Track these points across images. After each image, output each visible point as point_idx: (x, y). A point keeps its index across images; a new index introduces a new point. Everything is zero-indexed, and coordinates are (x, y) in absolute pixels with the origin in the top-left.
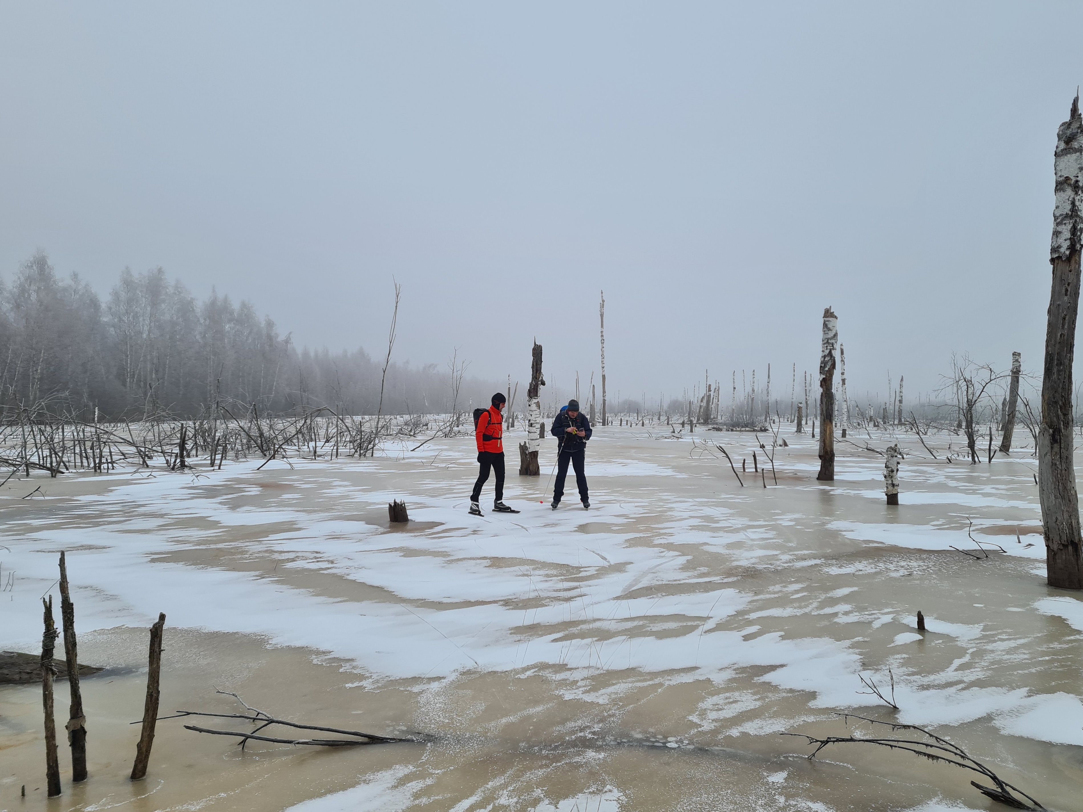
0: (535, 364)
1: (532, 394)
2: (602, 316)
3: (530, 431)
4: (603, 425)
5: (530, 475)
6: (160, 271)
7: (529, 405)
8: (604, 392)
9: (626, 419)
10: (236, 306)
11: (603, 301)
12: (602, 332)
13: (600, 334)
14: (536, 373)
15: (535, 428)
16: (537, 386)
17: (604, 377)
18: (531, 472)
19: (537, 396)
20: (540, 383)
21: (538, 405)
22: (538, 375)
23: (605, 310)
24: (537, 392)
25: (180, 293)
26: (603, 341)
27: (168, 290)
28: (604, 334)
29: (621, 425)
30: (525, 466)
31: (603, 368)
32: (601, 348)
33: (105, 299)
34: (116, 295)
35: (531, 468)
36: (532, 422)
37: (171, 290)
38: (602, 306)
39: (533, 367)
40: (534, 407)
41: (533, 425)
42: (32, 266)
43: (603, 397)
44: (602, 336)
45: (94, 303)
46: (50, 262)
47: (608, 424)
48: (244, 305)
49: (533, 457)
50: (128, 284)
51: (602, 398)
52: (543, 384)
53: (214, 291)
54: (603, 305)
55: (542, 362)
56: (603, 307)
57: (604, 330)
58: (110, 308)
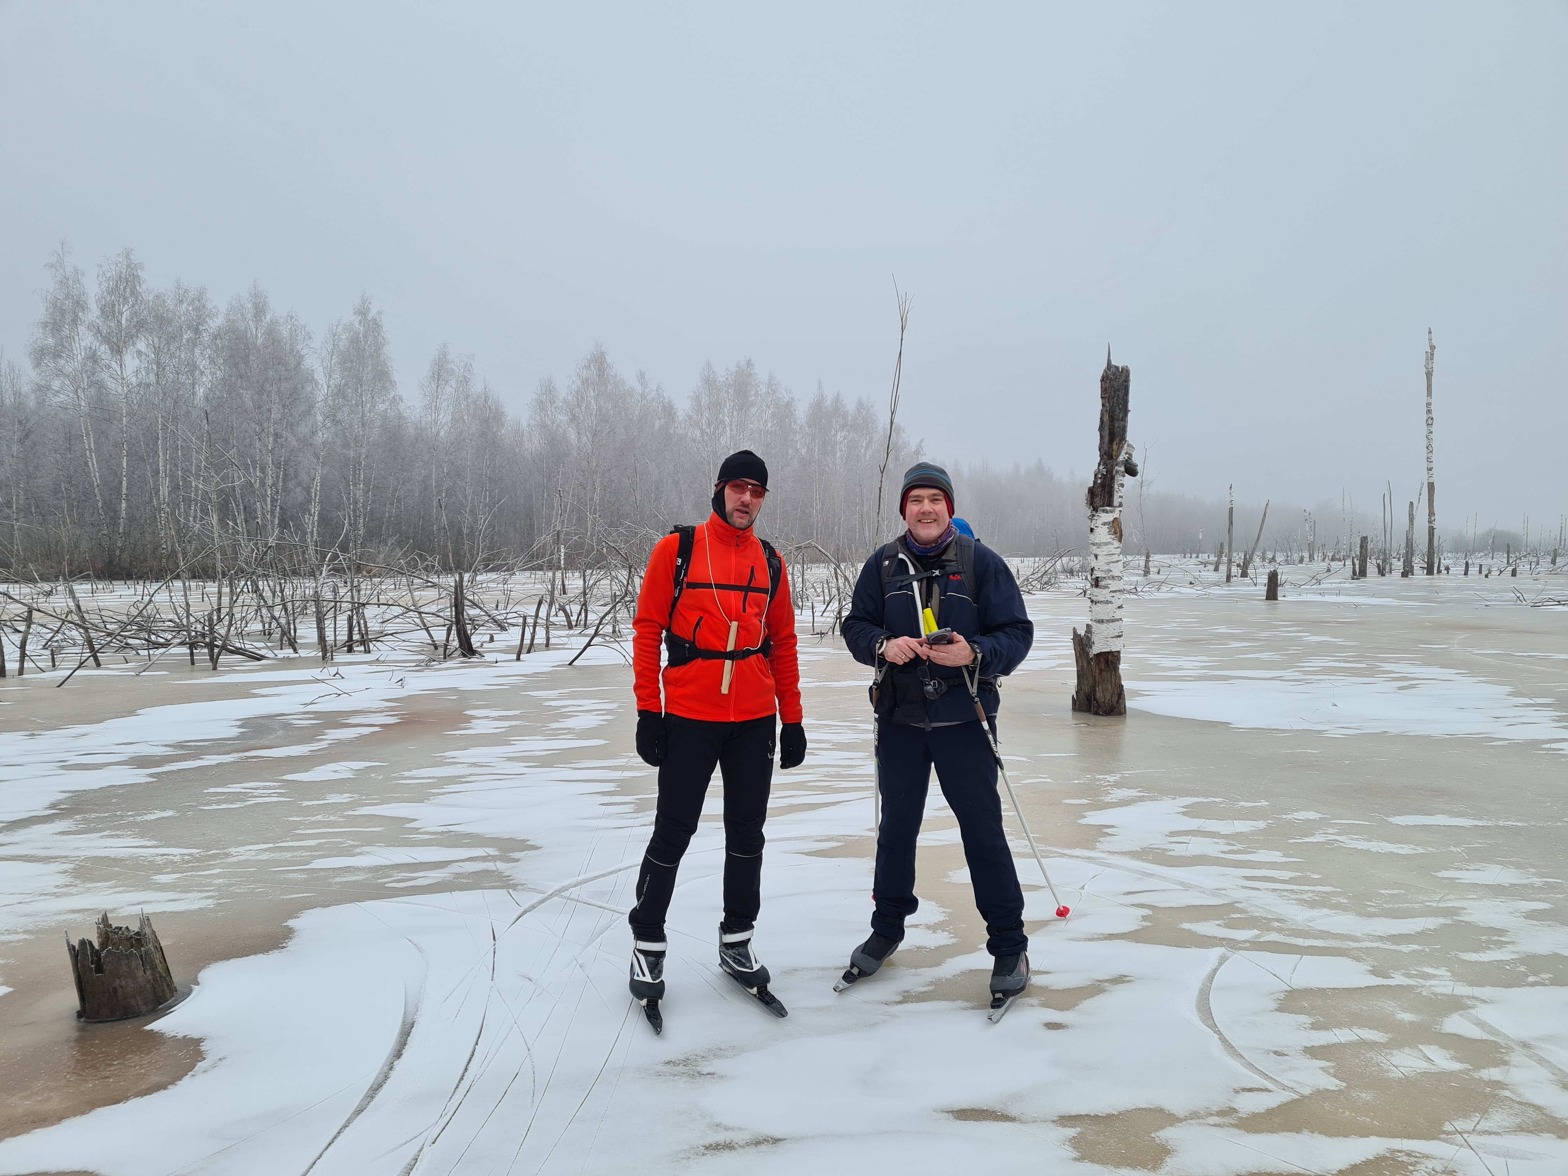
0: (1106, 418)
1: (1097, 500)
2: (1429, 375)
3: (1094, 598)
4: (1427, 574)
5: (1096, 713)
6: (749, 363)
7: (1092, 530)
8: (1431, 513)
9: (1478, 561)
10: (850, 406)
11: (1433, 348)
12: (1429, 404)
13: (1426, 409)
14: (1111, 441)
15: (1106, 591)
16: (1112, 478)
17: (1431, 487)
18: (1099, 706)
19: (1110, 504)
20: (1122, 469)
21: (1116, 529)
22: (1115, 447)
23: (1436, 365)
24: (1111, 495)
25: (774, 391)
26: (1430, 422)
27: (759, 389)
28: (1432, 407)
29: (1466, 574)
30: (1086, 689)
31: (1430, 469)
32: (1425, 432)
33: (683, 406)
34: (697, 399)
35: (1099, 695)
36: (1097, 574)
37: (763, 389)
38: (1430, 356)
39: (1101, 429)
40: (1103, 534)
41: (1102, 583)
42: (590, 366)
43: (1430, 522)
44: (1429, 411)
45: (669, 411)
46: (609, 359)
47: (1439, 572)
48: (860, 405)
49: (1103, 666)
50: (710, 382)
51: (1427, 524)
52: (1131, 470)
53: (820, 387)
54: (1432, 354)
55: (1126, 411)
56: (1432, 359)
57: (1433, 401)
58: (690, 417)
